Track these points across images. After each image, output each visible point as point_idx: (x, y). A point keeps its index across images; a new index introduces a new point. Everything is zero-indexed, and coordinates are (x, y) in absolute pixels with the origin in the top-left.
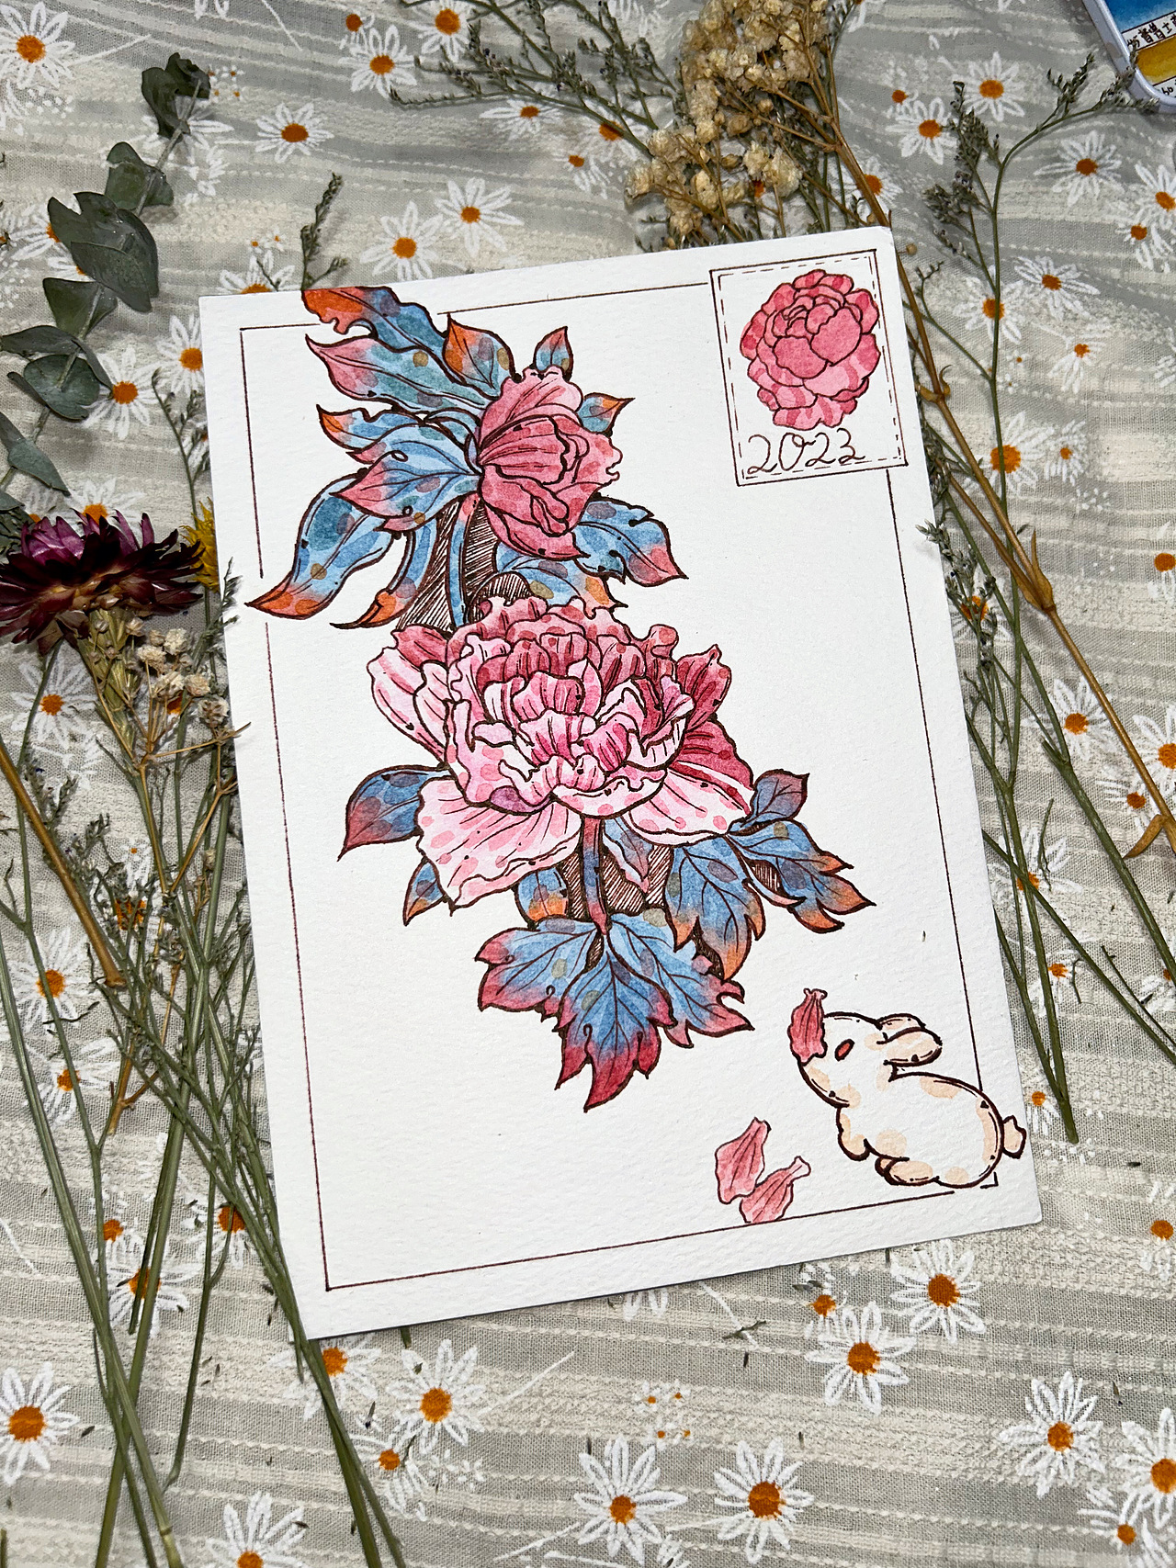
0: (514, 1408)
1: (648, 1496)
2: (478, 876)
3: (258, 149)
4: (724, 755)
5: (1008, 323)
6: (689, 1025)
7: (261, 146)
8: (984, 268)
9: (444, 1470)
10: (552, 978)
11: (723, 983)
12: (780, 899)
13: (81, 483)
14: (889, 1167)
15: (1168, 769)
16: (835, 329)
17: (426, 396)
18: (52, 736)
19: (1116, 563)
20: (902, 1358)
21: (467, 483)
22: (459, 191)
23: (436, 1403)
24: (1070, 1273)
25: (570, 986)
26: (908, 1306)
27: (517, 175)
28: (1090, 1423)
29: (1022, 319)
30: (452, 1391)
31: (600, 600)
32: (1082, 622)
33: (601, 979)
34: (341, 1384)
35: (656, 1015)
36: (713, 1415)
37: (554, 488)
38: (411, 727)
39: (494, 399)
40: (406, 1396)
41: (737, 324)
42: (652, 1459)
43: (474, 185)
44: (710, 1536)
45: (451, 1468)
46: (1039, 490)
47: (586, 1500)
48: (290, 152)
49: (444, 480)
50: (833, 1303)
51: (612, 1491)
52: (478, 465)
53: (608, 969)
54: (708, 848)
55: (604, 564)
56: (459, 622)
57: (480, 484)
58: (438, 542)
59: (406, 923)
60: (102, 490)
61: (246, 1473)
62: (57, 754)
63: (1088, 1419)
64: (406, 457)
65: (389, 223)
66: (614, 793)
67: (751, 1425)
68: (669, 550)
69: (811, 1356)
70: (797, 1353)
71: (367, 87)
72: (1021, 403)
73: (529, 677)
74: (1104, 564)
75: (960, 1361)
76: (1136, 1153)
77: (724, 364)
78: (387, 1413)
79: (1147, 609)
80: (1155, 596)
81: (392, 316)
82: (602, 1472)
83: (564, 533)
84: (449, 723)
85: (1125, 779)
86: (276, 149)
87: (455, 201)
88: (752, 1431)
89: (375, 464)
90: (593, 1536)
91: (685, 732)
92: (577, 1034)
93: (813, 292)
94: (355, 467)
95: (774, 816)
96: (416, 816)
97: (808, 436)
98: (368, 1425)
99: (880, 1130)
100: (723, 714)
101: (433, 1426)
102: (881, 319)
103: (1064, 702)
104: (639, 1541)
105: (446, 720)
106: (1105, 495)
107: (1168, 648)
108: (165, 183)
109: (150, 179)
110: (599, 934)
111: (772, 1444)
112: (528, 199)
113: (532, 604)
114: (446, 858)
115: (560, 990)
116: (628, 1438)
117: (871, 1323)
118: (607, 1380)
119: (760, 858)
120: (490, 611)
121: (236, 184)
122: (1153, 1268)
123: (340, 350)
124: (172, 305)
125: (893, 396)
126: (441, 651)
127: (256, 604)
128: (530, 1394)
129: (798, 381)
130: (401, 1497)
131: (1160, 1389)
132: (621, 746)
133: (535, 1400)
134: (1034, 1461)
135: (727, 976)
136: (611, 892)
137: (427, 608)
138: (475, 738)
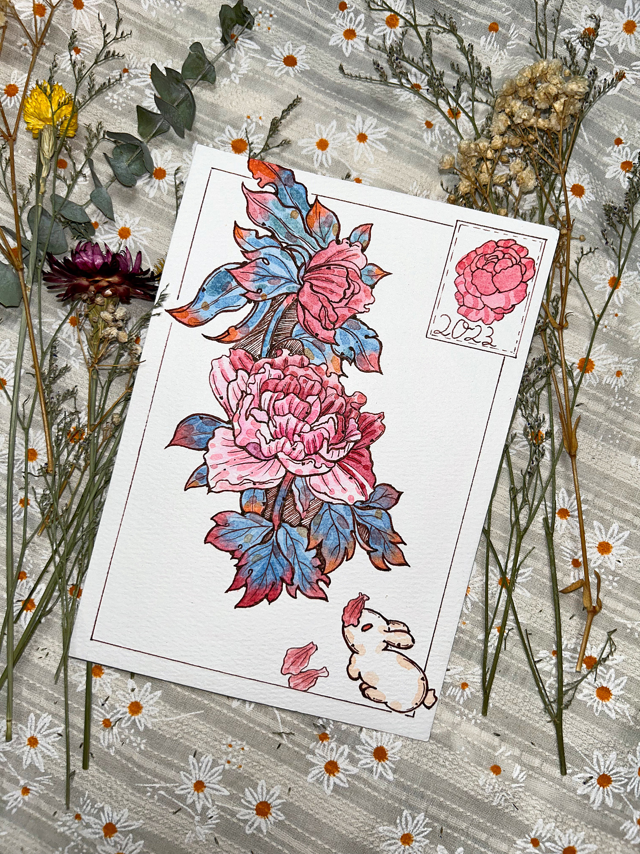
0: (168, 724)
1: (213, 786)
2: (227, 480)
3: (269, 65)
4: (366, 467)
5: (619, 293)
6: (298, 588)
7: (271, 63)
8: (619, 258)
9: (128, 737)
10: (243, 541)
11: (322, 574)
12: (365, 546)
13: (124, 214)
14: (366, 689)
15: (600, 554)
16: (509, 274)
17: (290, 235)
18: (69, 337)
19: (621, 439)
20: (350, 776)
21: (293, 287)
22: (361, 122)
23: (136, 708)
24: (443, 770)
25: (250, 548)
26: (362, 754)
27: (395, 122)
28: (423, 839)
29: (628, 294)
30: (144, 705)
31: (336, 369)
32: (590, 463)
33: (265, 551)
34: (98, 682)
35: (285, 577)
36: (255, 764)
37: (335, 305)
38: (222, 398)
39: (323, 249)
40: (124, 699)
41: (460, 253)
42: (220, 771)
43: (371, 121)
44: (233, 814)
45: (132, 738)
46: (597, 388)
47: (185, 776)
48: (283, 72)
49: (283, 281)
50: (329, 738)
51: (198, 777)
52: (302, 280)
53: (271, 547)
54: (341, 509)
55: (344, 352)
56: (264, 355)
57: (299, 290)
58: (268, 312)
59: (185, 490)
60: (132, 221)
61: (44, 703)
62: (69, 346)
63: (423, 837)
64: (269, 264)
65: (320, 128)
66: (306, 465)
67: (270, 775)
68: (379, 357)
69: (309, 756)
70: (303, 753)
71: (337, 45)
72: (607, 339)
73: (287, 395)
74: (614, 437)
75: (375, 789)
76: (500, 729)
77: (445, 272)
78: (113, 703)
79: (626, 469)
80: (633, 464)
81: (289, 187)
82: (197, 768)
83: (331, 330)
84: (241, 403)
85: (576, 550)
86: (278, 67)
87: (357, 128)
88: (269, 778)
89: (252, 262)
90: (182, 792)
91: (351, 449)
92: (245, 572)
93: (505, 251)
94: (242, 259)
95: (379, 506)
96: (208, 441)
97: (472, 325)
98: (103, 705)
99: (368, 670)
100: (373, 447)
101: (131, 717)
102: (535, 277)
103: (563, 500)
104: (202, 803)
105: (239, 401)
106: (631, 402)
107: (628, 493)
108: (214, 71)
109: (207, 66)
110: (273, 530)
111: (276, 787)
112: (395, 138)
113: (302, 359)
114: (215, 466)
115: (244, 548)
116: (214, 758)
117: (342, 754)
118: (214, 729)
119: (364, 523)
120: (281, 355)
121: (249, 81)
122: (484, 785)
123: (256, 196)
124: (198, 136)
125: (524, 320)
126: (250, 367)
127: (170, 312)
128: (178, 721)
129: (478, 294)
130: (106, 742)
131: (463, 838)
132: (318, 445)
133: (178, 725)
134: (390, 845)
135: (325, 572)
136: (286, 512)
137: (251, 342)
138: (250, 414)
